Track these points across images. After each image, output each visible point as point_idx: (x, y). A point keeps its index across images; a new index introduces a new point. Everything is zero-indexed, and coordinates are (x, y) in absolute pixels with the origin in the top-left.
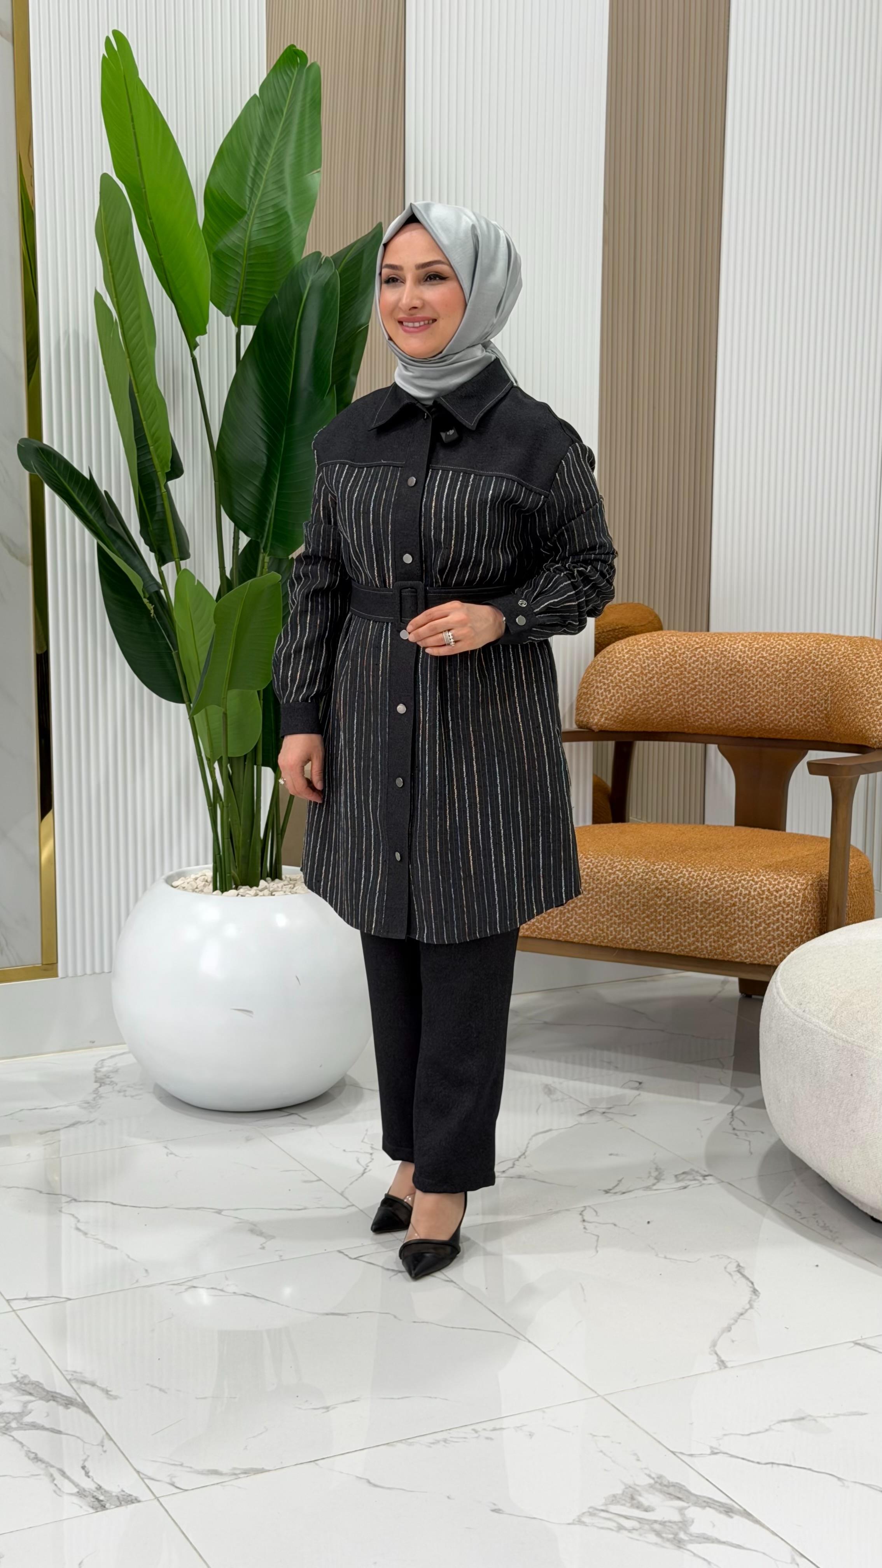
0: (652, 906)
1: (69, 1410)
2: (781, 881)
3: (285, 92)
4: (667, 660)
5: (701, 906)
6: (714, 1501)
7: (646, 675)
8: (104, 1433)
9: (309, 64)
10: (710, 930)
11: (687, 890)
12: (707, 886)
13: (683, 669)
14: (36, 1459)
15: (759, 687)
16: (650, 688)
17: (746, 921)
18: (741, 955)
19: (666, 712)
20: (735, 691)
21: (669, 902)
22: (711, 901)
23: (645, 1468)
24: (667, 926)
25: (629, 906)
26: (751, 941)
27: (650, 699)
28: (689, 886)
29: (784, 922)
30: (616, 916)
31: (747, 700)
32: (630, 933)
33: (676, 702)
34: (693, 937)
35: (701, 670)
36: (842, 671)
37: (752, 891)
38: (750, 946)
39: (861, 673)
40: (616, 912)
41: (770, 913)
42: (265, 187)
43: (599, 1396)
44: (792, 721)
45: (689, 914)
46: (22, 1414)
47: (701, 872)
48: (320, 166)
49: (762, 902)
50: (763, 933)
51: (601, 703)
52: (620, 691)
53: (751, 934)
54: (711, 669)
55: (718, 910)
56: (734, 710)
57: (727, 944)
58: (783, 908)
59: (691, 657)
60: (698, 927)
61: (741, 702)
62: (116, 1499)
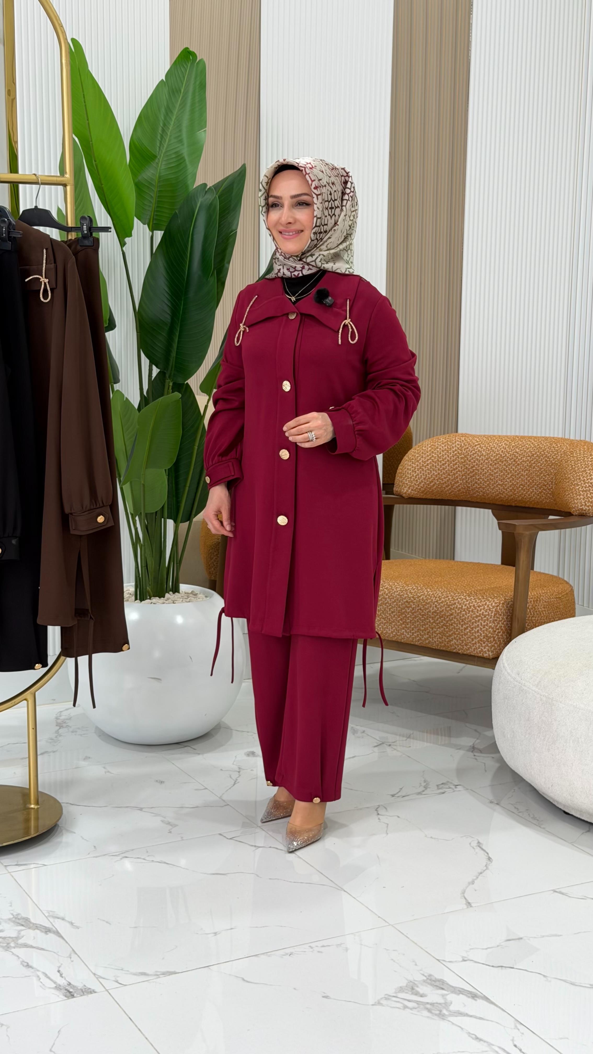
0: (404, 613)
1: (47, 936)
2: (483, 600)
3: (182, 79)
4: (455, 452)
5: (432, 614)
6: (465, 990)
7: (441, 462)
8: (71, 950)
9: (198, 60)
10: (437, 631)
11: (425, 603)
12: (437, 601)
13: (466, 459)
14: (28, 966)
15: (512, 472)
16: (443, 471)
17: (458, 625)
18: (456, 648)
19: (454, 487)
20: (498, 474)
21: (414, 611)
22: (438, 611)
23: (421, 970)
24: (412, 627)
25: (390, 612)
26: (462, 639)
27: (443, 477)
28: (426, 601)
29: (482, 627)
30: (383, 618)
31: (505, 481)
32: (391, 630)
33: (460, 480)
34: (428, 634)
35: (477, 459)
36: (562, 463)
37: (464, 605)
38: (461, 642)
39: (571, 465)
40: (383, 615)
41: (473, 621)
42: (169, 141)
43: (390, 925)
44: (532, 495)
45: (425, 619)
46: (17, 938)
47: (435, 592)
48: (206, 127)
49: (469, 613)
50: (469, 634)
51: (409, 479)
52: (422, 472)
53: (461, 634)
54: (484, 459)
55: (442, 617)
56: (497, 487)
57: (447, 640)
58: (482, 618)
59: (472, 451)
60: (430, 628)
61: (501, 481)
62: (81, 991)
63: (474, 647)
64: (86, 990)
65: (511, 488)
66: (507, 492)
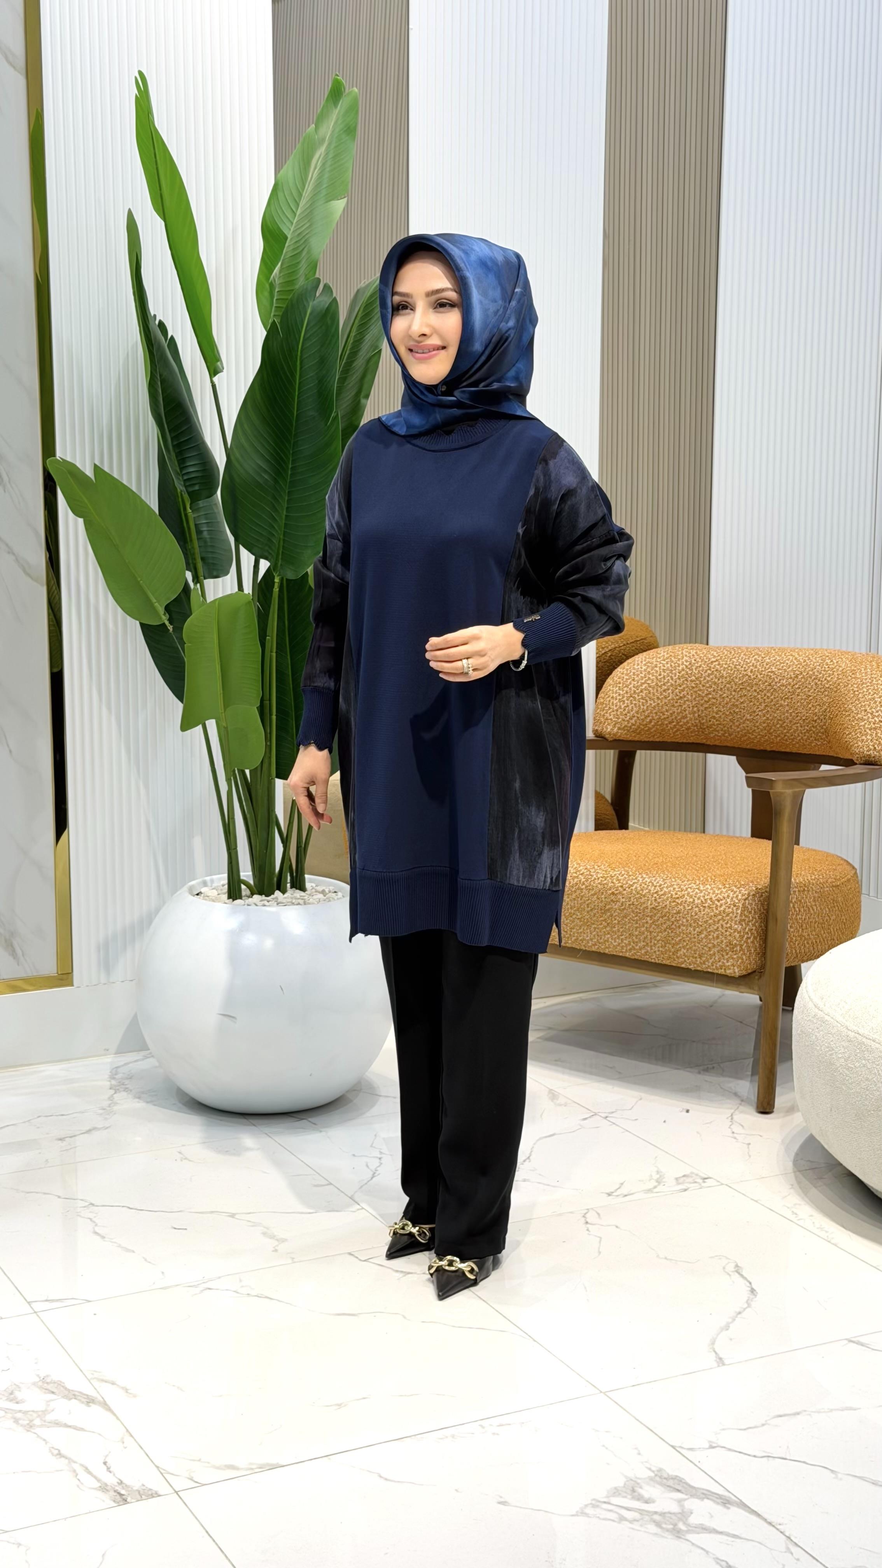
0: (609, 910)
1: (90, 1408)
5: (651, 911)
6: (713, 1493)
8: (124, 1429)
10: (658, 936)
11: (639, 895)
12: (656, 892)
13: (698, 682)
14: (60, 1455)
15: (767, 701)
16: (664, 700)
17: (689, 928)
19: (681, 724)
21: (623, 907)
23: (647, 1463)
26: (694, 948)
27: (664, 710)
28: (641, 892)
29: (723, 931)
31: (756, 714)
32: (589, 935)
33: (690, 714)
34: (643, 942)
35: (715, 683)
36: (839, 687)
37: (696, 899)
38: (693, 953)
39: (853, 689)
40: (578, 914)
41: (710, 922)
45: (640, 919)
46: (45, 1412)
50: (704, 940)
51: (615, 713)
52: (634, 702)
53: (693, 941)
54: (724, 682)
55: (665, 916)
56: (745, 723)
57: (673, 950)
58: (723, 917)
59: (707, 671)
60: (648, 932)
61: (751, 715)
62: (137, 1493)
63: (713, 959)
64: (146, 1491)
65: (765, 725)
66: (759, 730)
